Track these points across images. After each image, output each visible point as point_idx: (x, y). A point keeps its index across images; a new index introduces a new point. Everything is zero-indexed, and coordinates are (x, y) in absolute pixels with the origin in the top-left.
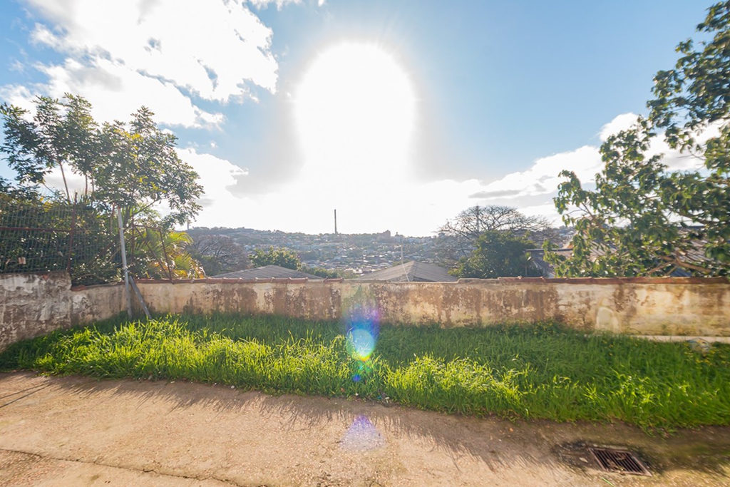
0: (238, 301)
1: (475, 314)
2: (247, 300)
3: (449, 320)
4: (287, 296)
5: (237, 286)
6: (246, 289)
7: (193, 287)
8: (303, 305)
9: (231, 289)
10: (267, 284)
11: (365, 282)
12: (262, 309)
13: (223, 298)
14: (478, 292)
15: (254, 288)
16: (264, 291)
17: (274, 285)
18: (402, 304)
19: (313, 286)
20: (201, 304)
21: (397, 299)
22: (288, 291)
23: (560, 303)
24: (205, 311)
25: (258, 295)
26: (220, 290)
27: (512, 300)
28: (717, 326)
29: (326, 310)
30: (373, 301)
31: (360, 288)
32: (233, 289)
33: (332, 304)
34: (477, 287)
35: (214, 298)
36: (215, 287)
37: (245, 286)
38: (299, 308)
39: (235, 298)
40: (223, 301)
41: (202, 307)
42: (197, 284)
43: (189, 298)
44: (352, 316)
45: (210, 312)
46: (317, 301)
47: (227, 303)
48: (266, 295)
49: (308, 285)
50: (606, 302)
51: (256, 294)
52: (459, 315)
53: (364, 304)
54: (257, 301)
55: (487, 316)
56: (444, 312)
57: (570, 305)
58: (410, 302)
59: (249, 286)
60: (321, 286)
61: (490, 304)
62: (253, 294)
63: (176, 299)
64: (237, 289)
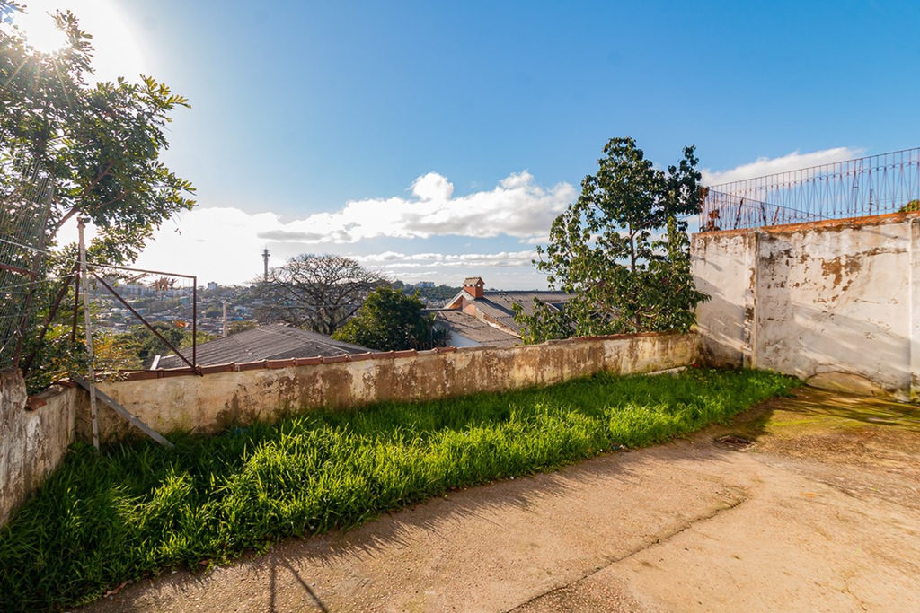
0: (324, 390)
1: (559, 372)
2: (336, 387)
3: (543, 380)
4: (394, 375)
5: (321, 369)
6: (335, 371)
7: (239, 377)
8: (413, 384)
9: (311, 374)
10: (367, 361)
11: (477, 349)
12: (359, 396)
13: (296, 389)
14: (562, 351)
15: (348, 369)
16: (362, 372)
17: (377, 362)
18: (509, 369)
19: (426, 358)
20: (255, 404)
21: (505, 364)
22: (394, 368)
23: (606, 355)
24: (263, 416)
25: (354, 378)
26: (292, 378)
27: (582, 358)
28: (666, 362)
29: (440, 386)
30: (485, 370)
31: (474, 357)
32: (315, 374)
33: (445, 378)
34: (562, 347)
35: (281, 391)
36: (284, 372)
37: (334, 367)
38: (408, 388)
39: (318, 386)
40: (297, 394)
41: (258, 408)
42: (248, 372)
43: (232, 396)
44: (465, 389)
45: (272, 414)
46: (429, 377)
47: (305, 395)
48: (366, 377)
49: (419, 358)
50: (626, 353)
51: (351, 376)
52: (550, 374)
53: (477, 374)
54: (352, 386)
55: (567, 372)
56: (539, 373)
57: (610, 357)
58: (516, 366)
59: (342, 367)
60: (434, 358)
61: (570, 362)
62: (347, 377)
63: (200, 401)
64: (321, 372)
